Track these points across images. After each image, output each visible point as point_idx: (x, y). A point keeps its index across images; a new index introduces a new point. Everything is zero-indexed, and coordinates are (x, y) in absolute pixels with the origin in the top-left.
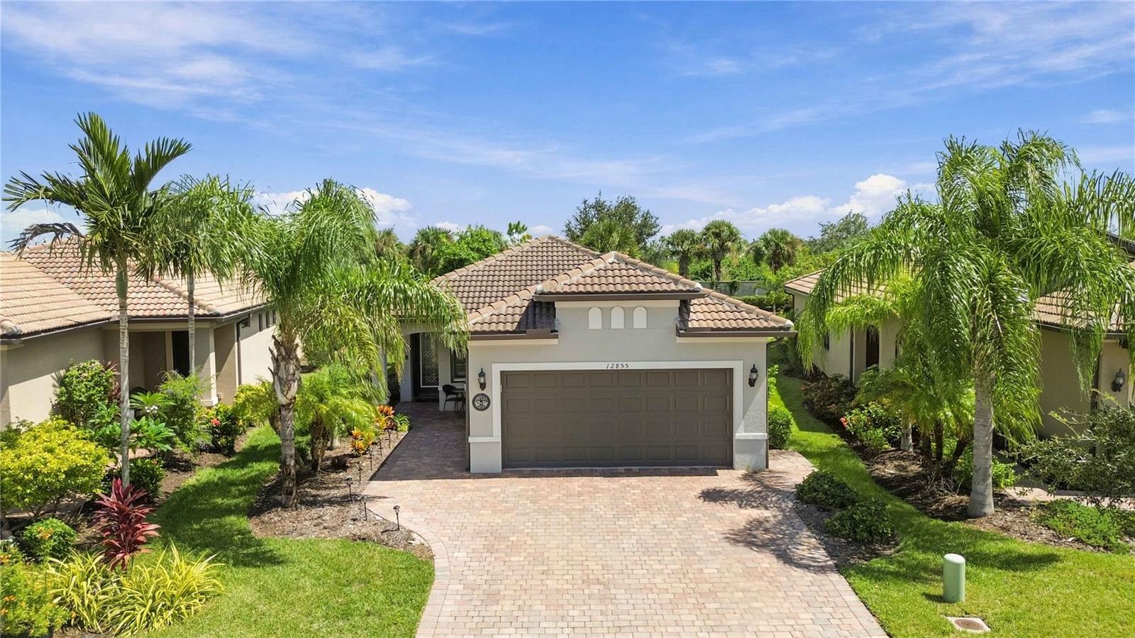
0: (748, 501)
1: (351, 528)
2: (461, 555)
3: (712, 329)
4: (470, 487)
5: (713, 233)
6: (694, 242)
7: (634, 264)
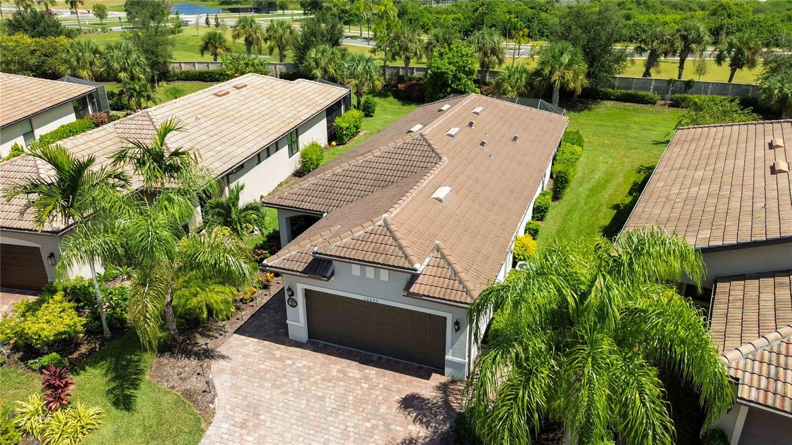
0: (425, 414)
1: (191, 383)
3: (424, 295)
4: (278, 354)
5: (681, 36)
6: (662, 42)
7: (391, 232)
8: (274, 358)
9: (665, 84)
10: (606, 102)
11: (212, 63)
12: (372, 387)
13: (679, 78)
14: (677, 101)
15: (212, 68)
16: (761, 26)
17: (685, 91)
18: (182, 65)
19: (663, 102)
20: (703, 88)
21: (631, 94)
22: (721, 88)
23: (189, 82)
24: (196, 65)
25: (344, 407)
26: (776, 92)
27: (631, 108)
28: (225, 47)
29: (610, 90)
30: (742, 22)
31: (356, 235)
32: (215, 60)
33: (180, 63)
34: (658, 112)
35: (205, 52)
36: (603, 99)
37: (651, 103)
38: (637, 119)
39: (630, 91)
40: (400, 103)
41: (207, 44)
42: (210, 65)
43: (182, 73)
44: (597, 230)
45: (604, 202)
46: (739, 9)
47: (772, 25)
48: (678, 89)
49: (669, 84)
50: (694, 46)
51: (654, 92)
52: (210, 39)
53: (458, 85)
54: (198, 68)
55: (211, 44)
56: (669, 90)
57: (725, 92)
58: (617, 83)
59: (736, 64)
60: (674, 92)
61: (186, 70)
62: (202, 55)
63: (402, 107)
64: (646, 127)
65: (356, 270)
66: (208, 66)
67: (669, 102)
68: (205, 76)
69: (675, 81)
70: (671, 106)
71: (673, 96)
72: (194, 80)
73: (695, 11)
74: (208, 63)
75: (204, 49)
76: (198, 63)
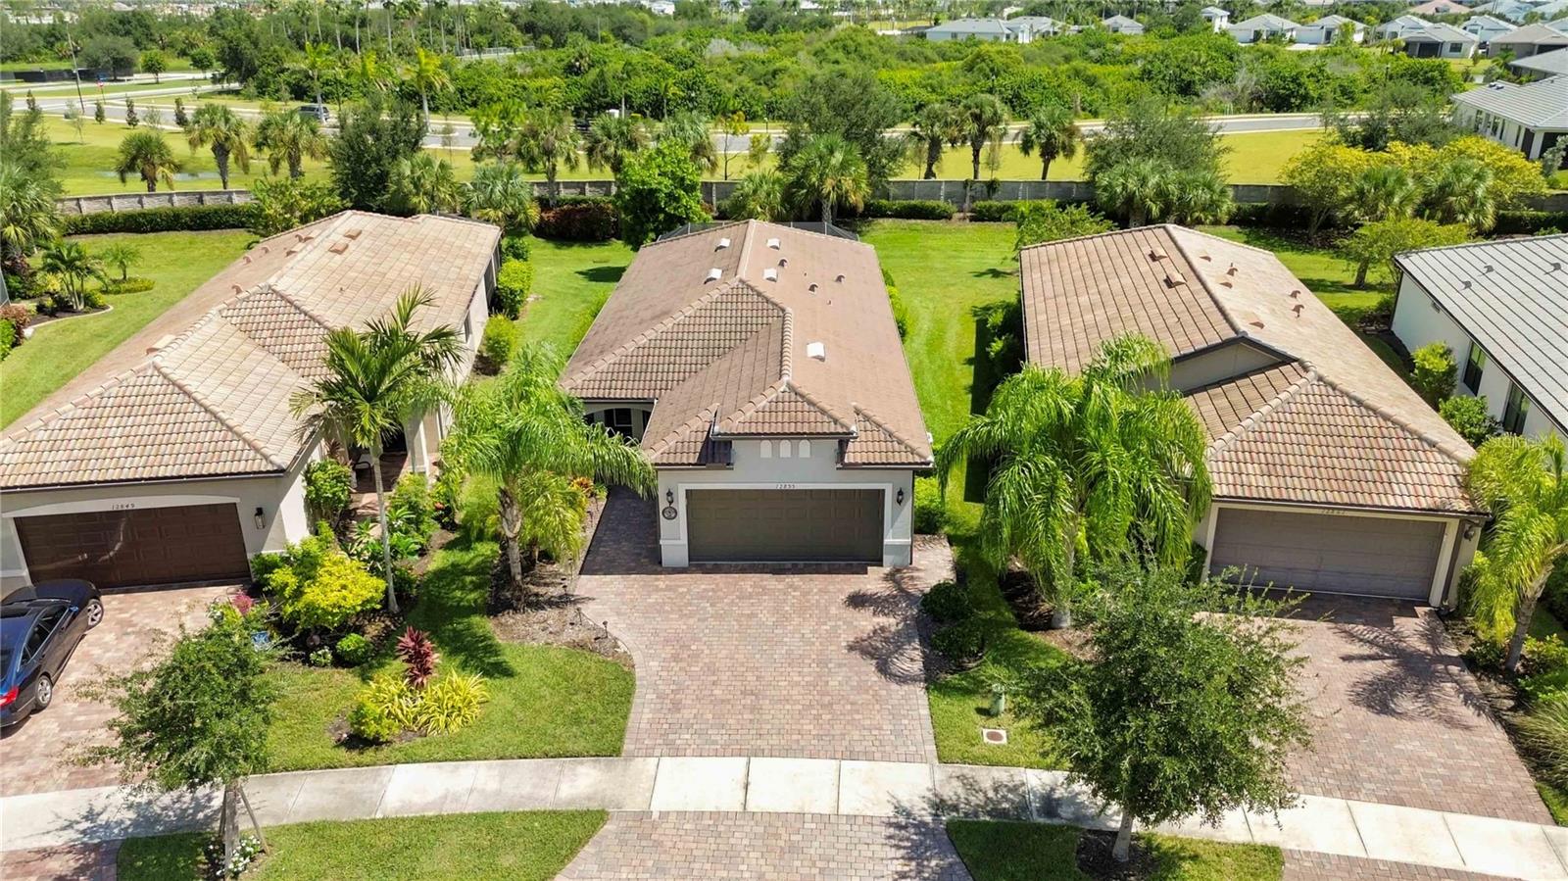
0: (883, 607)
1: (571, 634)
2: (654, 664)
3: (864, 464)
4: (662, 585)
5: (972, 114)
6: (946, 125)
7: (802, 396)
8: (657, 589)
9: (960, 189)
10: (881, 221)
11: (146, 195)
12: (805, 594)
13: (976, 177)
14: (980, 212)
15: (150, 205)
16: (1044, 88)
17: (989, 197)
18: (82, 203)
19: (962, 215)
20: (1013, 188)
21: (915, 206)
22: (1038, 189)
23: (104, 236)
24: (114, 202)
25: (786, 617)
26: (1119, 190)
27: (920, 227)
28: (170, 162)
29: (884, 202)
30: (1018, 83)
31: (760, 406)
32: (151, 188)
33: (78, 199)
34: (958, 230)
35: (129, 176)
36: (875, 216)
37: (946, 217)
38: (934, 243)
39: (913, 202)
40: (551, 245)
41: (134, 159)
42: (145, 200)
43: (84, 220)
44: (963, 392)
45: (952, 356)
46: (1004, 60)
47: (1059, 86)
48: (978, 194)
49: (965, 188)
50: (990, 129)
51: (946, 200)
52: (139, 149)
53: (675, 209)
54: (120, 207)
55: (141, 157)
56: (965, 195)
57: (1041, 195)
58: (893, 190)
59: (1049, 153)
60: (973, 199)
61: (93, 213)
62: (123, 180)
63: (557, 251)
64: (950, 253)
65: (766, 446)
66: (140, 202)
67: (969, 214)
68: (139, 223)
69: (973, 182)
70: (973, 219)
71: (974, 205)
72: (113, 231)
73: (935, 62)
74: (140, 196)
75: (125, 169)
76: (118, 197)
